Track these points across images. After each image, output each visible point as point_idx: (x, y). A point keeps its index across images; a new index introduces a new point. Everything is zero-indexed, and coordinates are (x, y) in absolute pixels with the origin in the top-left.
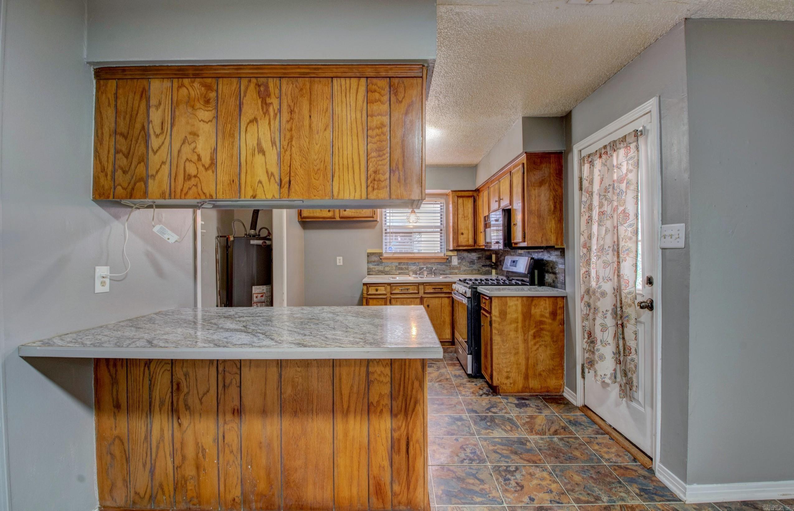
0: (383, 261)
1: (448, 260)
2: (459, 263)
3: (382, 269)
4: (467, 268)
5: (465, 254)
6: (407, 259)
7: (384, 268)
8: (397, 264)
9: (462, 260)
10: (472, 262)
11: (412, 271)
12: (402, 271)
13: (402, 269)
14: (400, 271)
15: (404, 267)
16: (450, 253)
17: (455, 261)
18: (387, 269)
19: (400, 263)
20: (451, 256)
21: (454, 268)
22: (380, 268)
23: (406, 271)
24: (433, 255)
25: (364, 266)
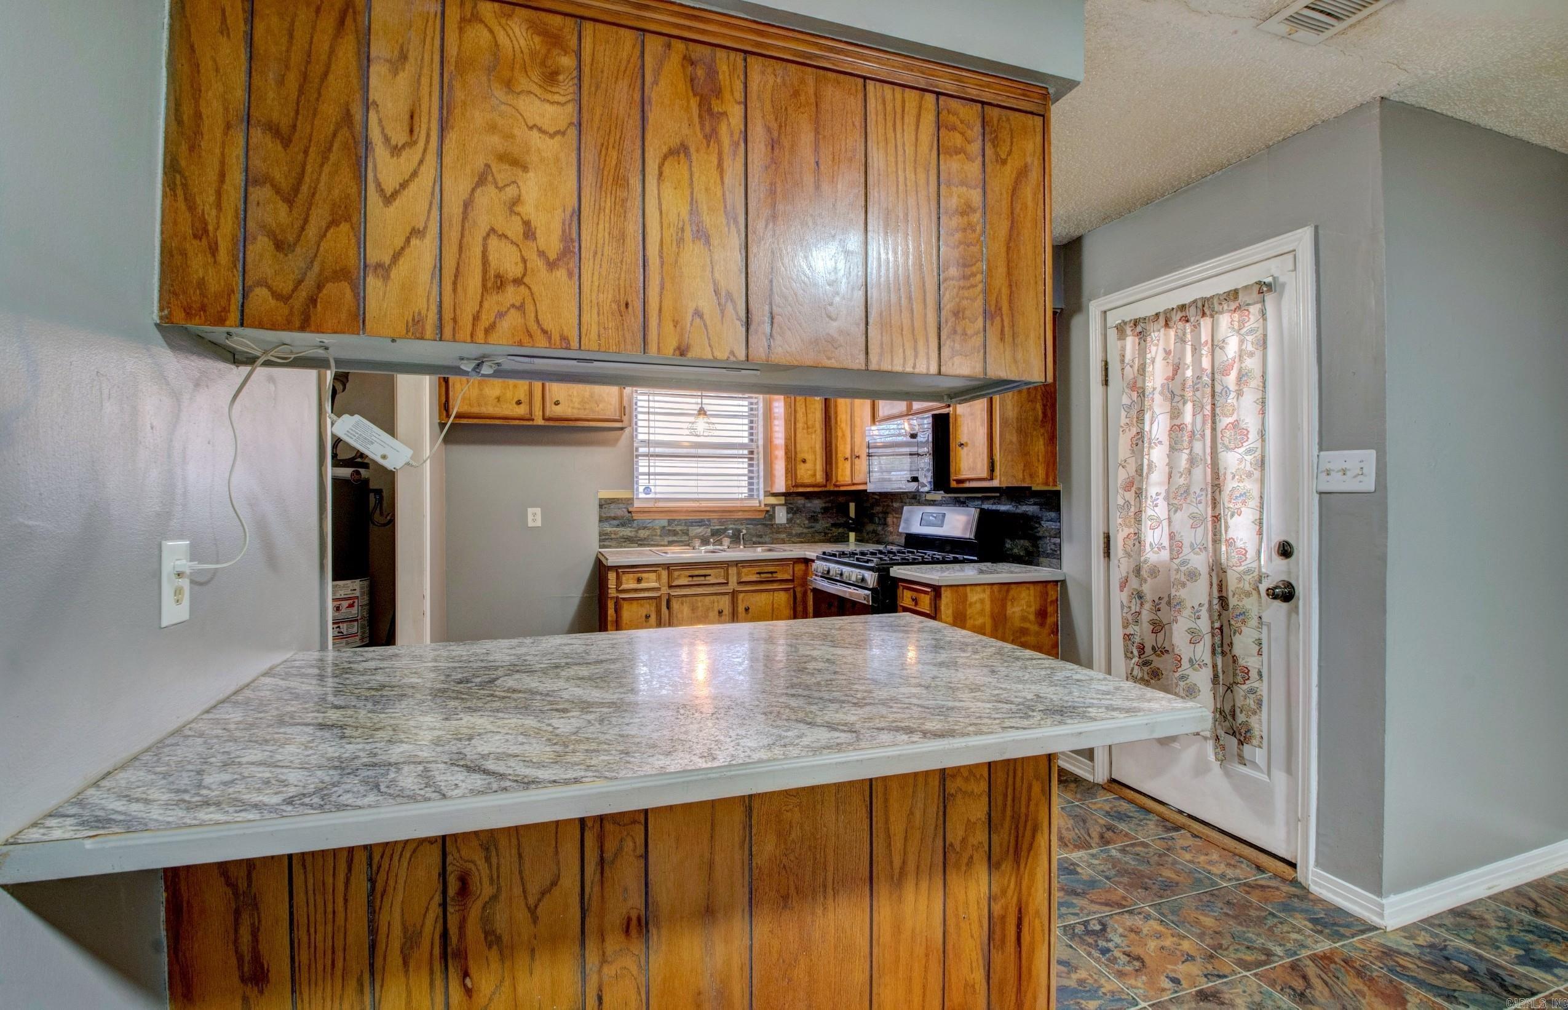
0: (635, 516)
1: (770, 513)
2: (789, 520)
3: (632, 534)
4: (805, 531)
5: (801, 501)
6: (687, 511)
7: (637, 532)
8: (665, 523)
9: (795, 513)
10: (813, 519)
11: (696, 537)
12: (675, 538)
13: (675, 533)
14: (671, 539)
15: (678, 528)
16: (772, 500)
17: (781, 516)
18: (643, 534)
19: (670, 522)
20: (773, 506)
21: (779, 529)
22: (627, 532)
23: (685, 538)
24: (738, 504)
25: (591, 527)
